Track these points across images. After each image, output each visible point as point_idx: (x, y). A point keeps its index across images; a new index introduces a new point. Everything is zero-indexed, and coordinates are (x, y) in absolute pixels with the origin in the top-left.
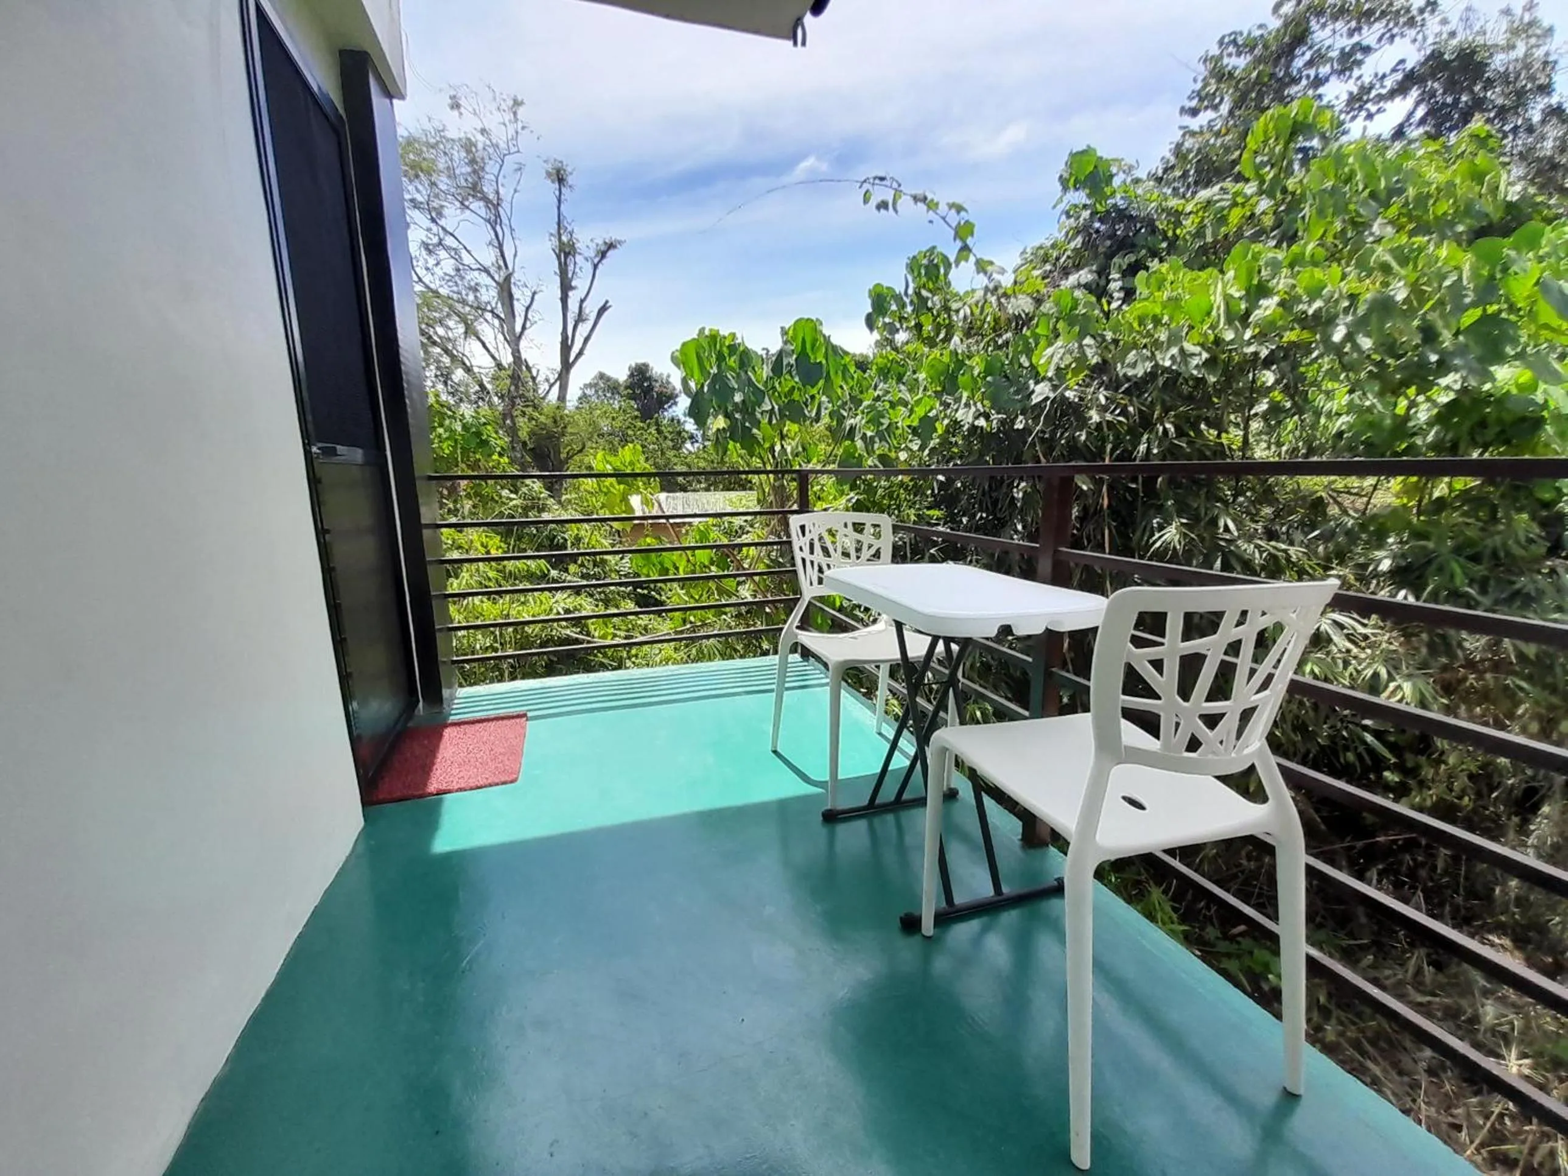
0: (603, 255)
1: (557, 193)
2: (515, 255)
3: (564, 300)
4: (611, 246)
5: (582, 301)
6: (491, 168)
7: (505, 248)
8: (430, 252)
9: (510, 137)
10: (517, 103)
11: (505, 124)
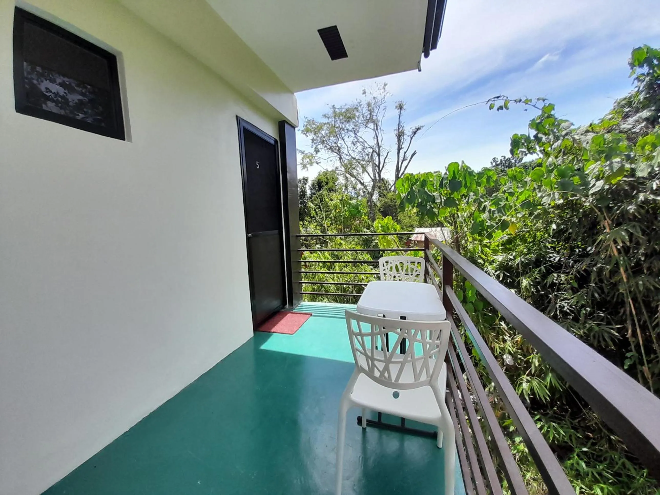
0: (415, 133)
1: (399, 113)
2: (382, 140)
3: (398, 153)
4: (418, 129)
5: (405, 153)
6: (376, 110)
7: (379, 138)
8: (354, 145)
9: (382, 97)
10: (385, 85)
11: (380, 94)
